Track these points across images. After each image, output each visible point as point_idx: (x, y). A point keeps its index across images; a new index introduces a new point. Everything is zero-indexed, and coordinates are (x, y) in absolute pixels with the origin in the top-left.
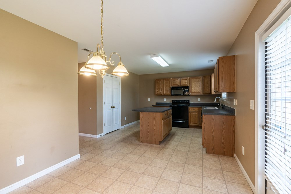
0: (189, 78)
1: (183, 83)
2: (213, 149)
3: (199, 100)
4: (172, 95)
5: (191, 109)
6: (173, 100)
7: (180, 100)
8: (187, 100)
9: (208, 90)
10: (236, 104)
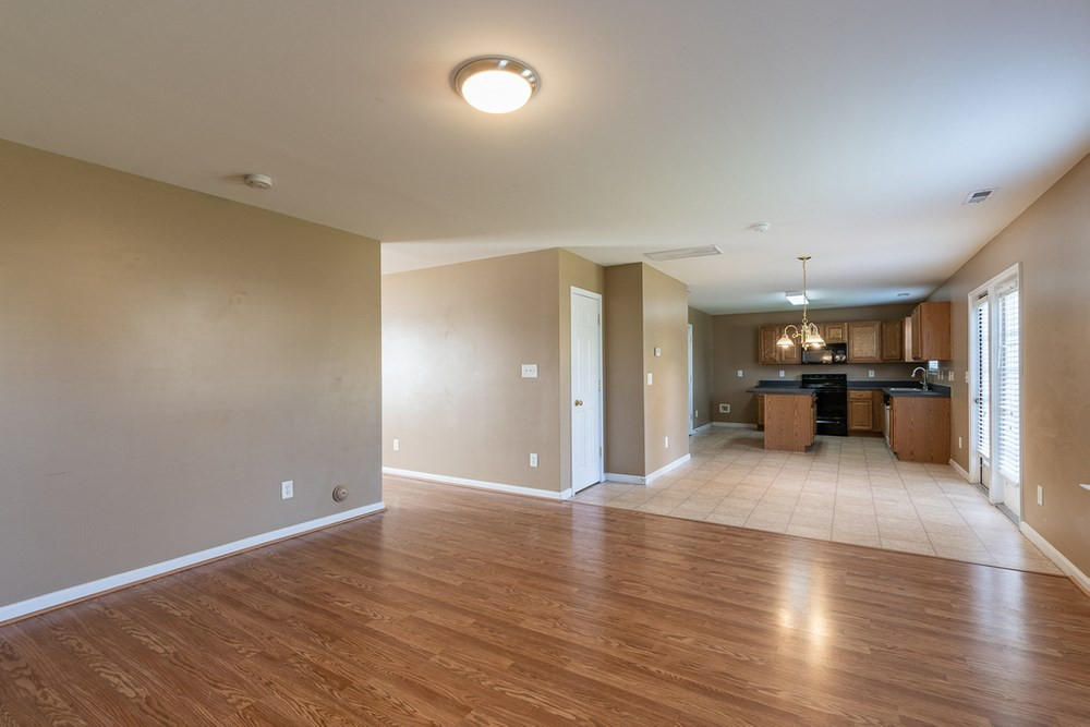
0: (845, 324)
1: (831, 337)
2: (912, 454)
3: (872, 374)
4: (803, 363)
5: (852, 394)
6: (803, 376)
7: (822, 375)
8: (840, 376)
9: (895, 353)
10: (953, 378)
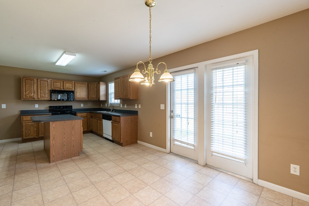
0: (73, 82)
1: (67, 87)
3: (82, 105)
4: (51, 100)
5: (79, 115)
7: (61, 106)
9: (94, 97)
10: (140, 107)
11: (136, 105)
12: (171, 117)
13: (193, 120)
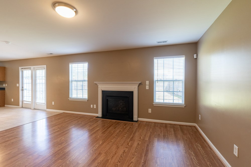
10: (6, 85)
11: (4, 84)
12: (22, 90)
13: (31, 91)
